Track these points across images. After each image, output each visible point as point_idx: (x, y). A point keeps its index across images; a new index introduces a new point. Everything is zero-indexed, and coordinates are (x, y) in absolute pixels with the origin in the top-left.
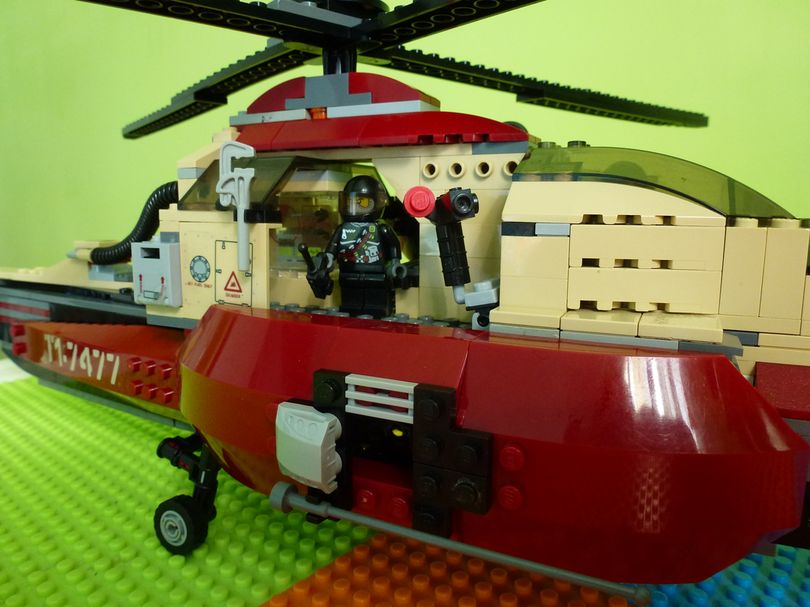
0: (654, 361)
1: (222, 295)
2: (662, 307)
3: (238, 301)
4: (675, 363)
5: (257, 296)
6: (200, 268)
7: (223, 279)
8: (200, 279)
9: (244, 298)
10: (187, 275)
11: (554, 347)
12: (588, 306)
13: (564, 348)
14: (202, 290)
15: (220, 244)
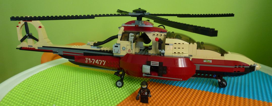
0: (182, 59)
1: (127, 52)
2: (183, 53)
3: (130, 53)
4: (184, 59)
5: (133, 52)
6: (124, 48)
7: (128, 50)
8: (124, 50)
9: (131, 52)
10: (121, 49)
11: (171, 57)
12: (175, 53)
13: (173, 58)
14: (124, 51)
15: (127, 45)
